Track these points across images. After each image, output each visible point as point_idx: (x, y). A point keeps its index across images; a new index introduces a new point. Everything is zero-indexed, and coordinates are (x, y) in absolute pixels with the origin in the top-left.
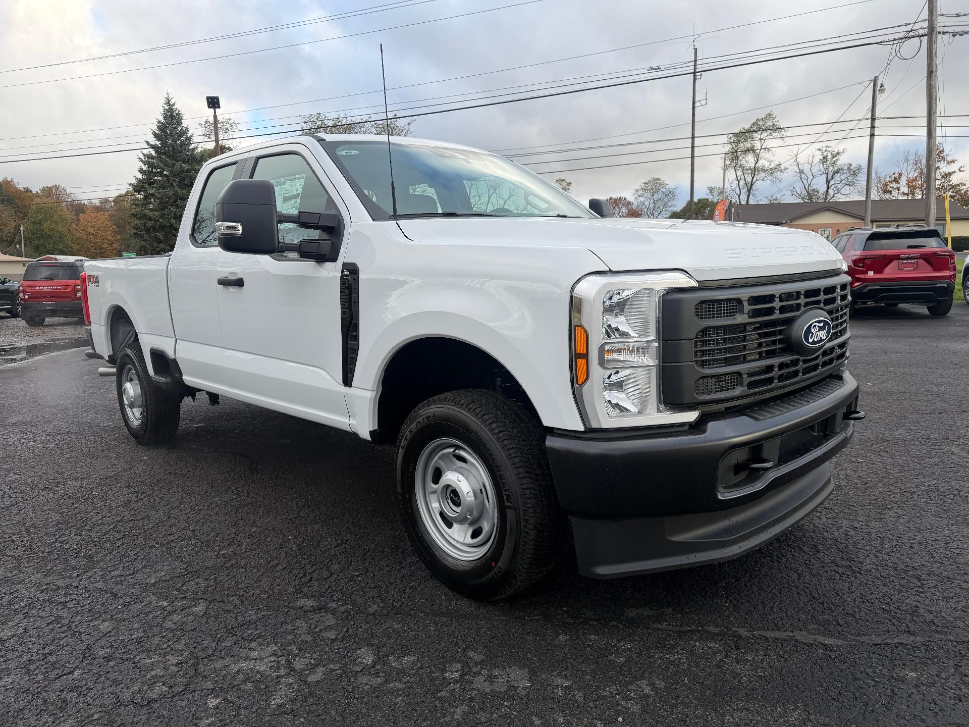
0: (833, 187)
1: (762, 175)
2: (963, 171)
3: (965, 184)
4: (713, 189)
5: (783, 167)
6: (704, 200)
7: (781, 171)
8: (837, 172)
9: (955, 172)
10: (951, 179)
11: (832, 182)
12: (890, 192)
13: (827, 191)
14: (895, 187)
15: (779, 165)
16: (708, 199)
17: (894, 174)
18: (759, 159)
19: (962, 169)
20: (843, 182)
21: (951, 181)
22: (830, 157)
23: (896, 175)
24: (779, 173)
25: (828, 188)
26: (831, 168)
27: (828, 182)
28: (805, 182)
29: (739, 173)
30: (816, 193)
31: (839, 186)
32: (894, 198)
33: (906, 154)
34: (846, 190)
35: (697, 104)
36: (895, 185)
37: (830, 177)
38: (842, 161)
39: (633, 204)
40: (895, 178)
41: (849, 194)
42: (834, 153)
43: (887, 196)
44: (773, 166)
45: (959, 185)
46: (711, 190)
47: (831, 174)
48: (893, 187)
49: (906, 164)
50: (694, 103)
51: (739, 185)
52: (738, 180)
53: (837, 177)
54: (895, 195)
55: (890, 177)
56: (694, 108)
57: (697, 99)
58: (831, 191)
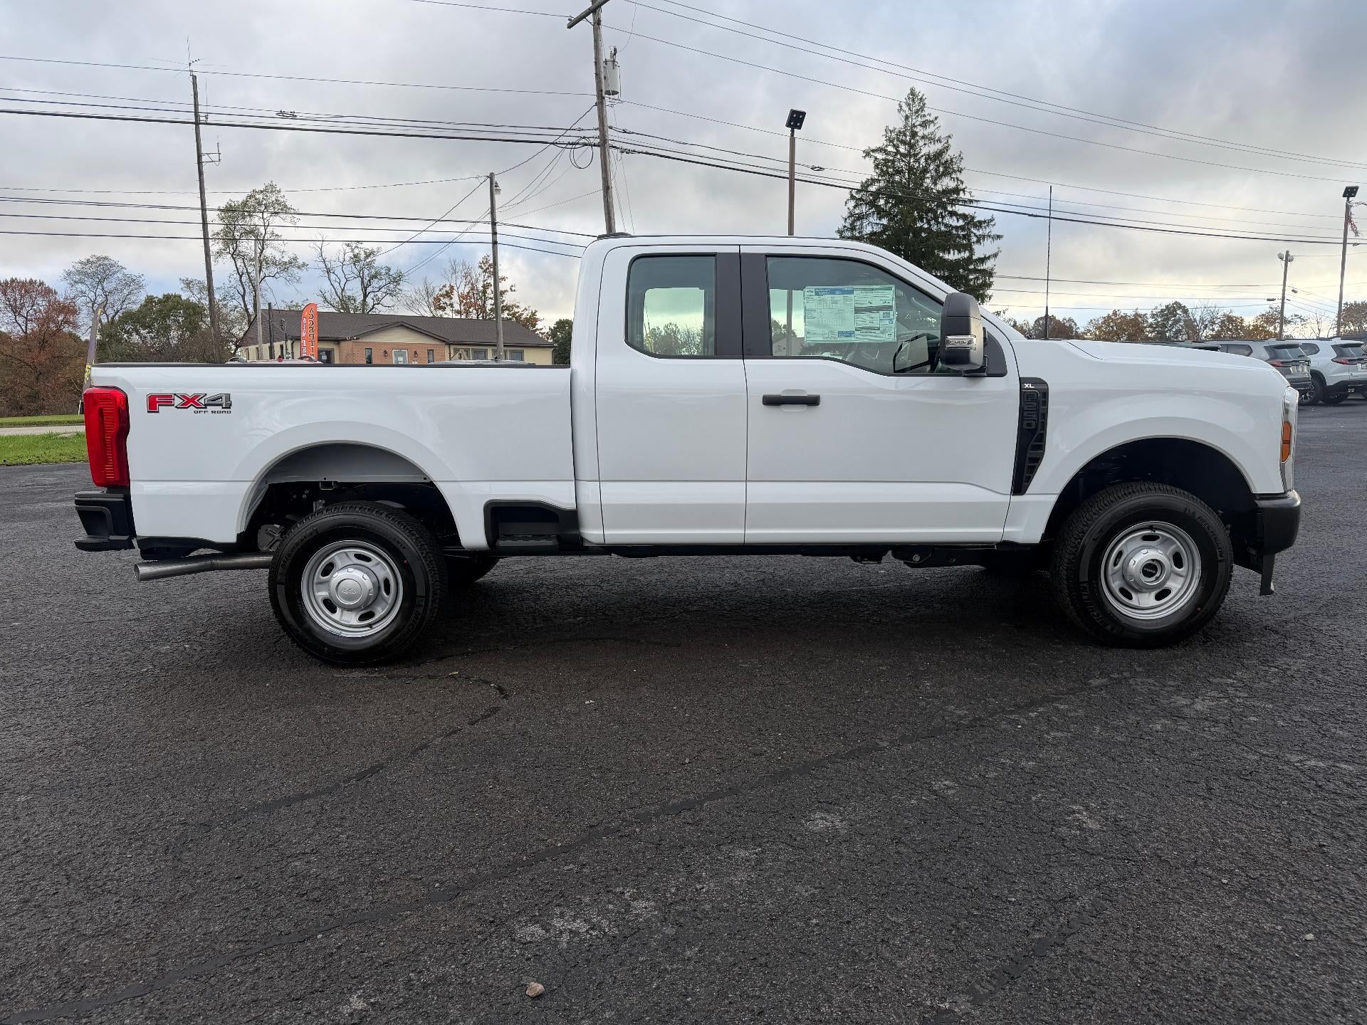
0: (372, 295)
1: (274, 270)
2: (514, 291)
3: (518, 307)
4: (192, 282)
5: (300, 262)
6: (175, 296)
7: (299, 267)
8: (375, 277)
9: (506, 291)
10: (503, 299)
11: (369, 289)
12: (444, 309)
13: (364, 300)
14: (448, 303)
15: (295, 259)
16: (180, 297)
17: (444, 286)
18: (265, 246)
19: (513, 288)
20: (383, 290)
21: (504, 301)
22: (363, 256)
23: (448, 289)
24: (296, 270)
25: (365, 296)
26: (366, 272)
27: (364, 289)
28: (336, 285)
29: (239, 262)
30: (353, 302)
31: (379, 294)
32: (446, 316)
33: (453, 263)
34: (388, 300)
35: (204, 158)
36: (447, 300)
37: (366, 281)
38: (380, 261)
39: (56, 293)
40: (446, 291)
41: (393, 306)
42: (368, 251)
43: (440, 313)
44: (286, 259)
45: (512, 306)
46: (188, 284)
47: (368, 278)
48: (446, 303)
49: (454, 276)
50: (199, 156)
51: (241, 280)
52: (239, 274)
53: (375, 283)
54: (448, 314)
55: (440, 290)
56: (200, 162)
57: (203, 151)
58: (369, 300)
